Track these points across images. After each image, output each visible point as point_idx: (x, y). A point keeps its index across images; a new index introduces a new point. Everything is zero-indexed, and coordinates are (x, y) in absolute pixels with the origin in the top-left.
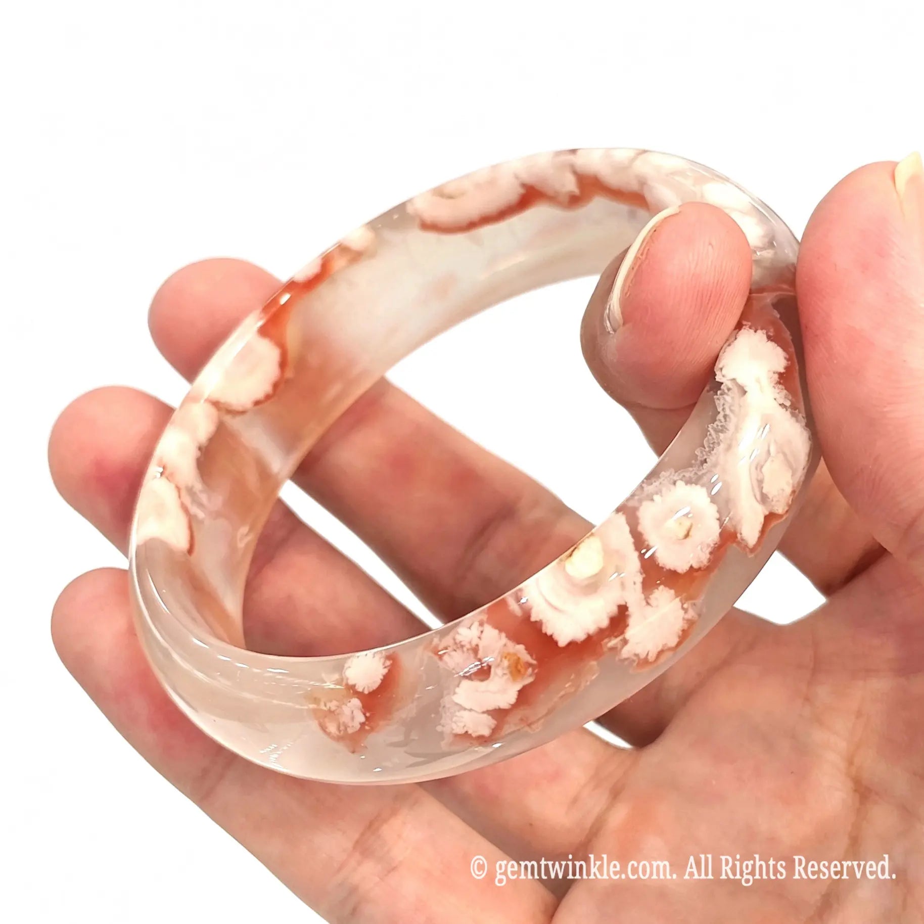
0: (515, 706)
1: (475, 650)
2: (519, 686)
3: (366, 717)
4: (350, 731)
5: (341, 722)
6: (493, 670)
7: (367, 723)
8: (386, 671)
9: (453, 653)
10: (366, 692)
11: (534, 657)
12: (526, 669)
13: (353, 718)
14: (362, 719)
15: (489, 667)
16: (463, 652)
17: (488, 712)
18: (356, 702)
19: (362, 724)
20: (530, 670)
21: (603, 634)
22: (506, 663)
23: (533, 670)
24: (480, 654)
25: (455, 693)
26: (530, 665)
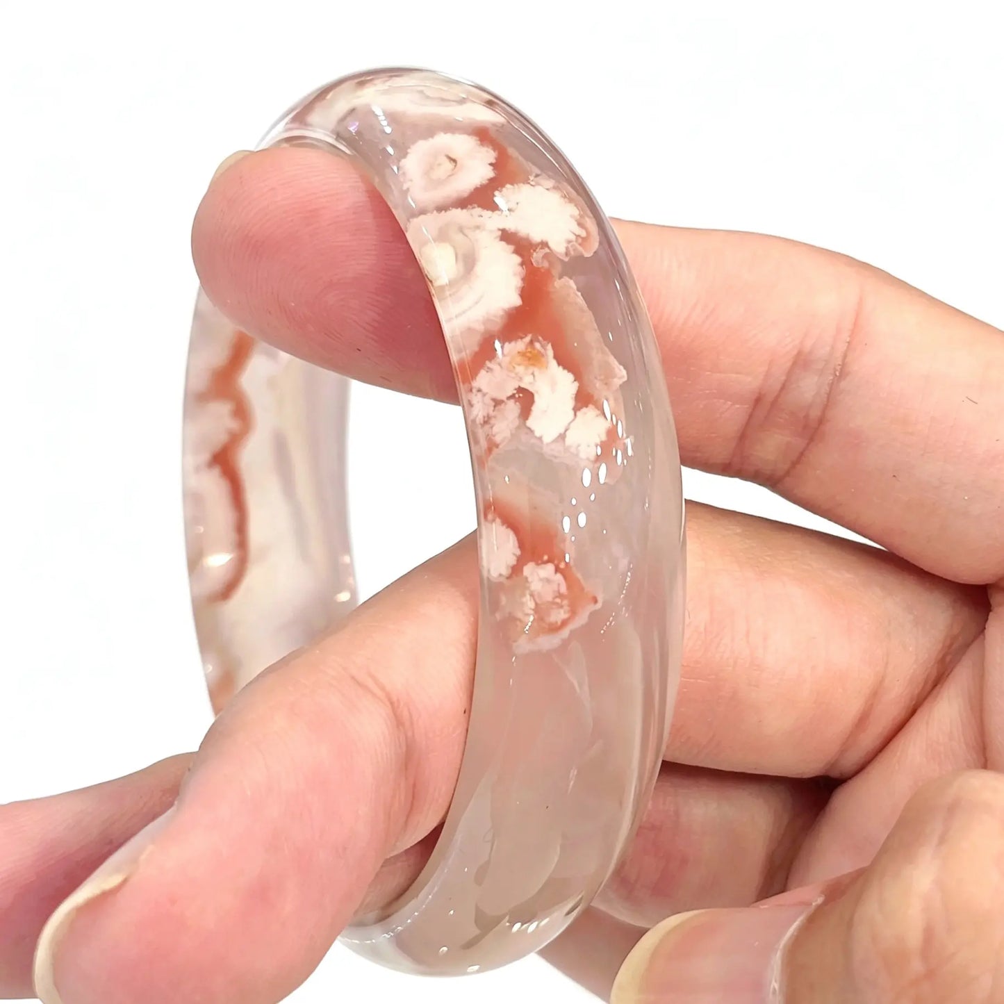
0: (578, 377)
1: (497, 403)
2: (553, 363)
3: (548, 561)
4: (563, 589)
5: (550, 599)
6: (523, 385)
7: (556, 562)
8: (498, 520)
9: (495, 429)
10: (518, 552)
11: (521, 335)
12: (534, 348)
13: (548, 581)
14: (550, 568)
15: (520, 390)
16: (495, 417)
17: (576, 410)
18: (528, 569)
19: (557, 570)
20: (537, 345)
21: (526, 263)
22: (520, 369)
23: (539, 341)
24: (503, 396)
25: (540, 439)
26: (531, 342)
